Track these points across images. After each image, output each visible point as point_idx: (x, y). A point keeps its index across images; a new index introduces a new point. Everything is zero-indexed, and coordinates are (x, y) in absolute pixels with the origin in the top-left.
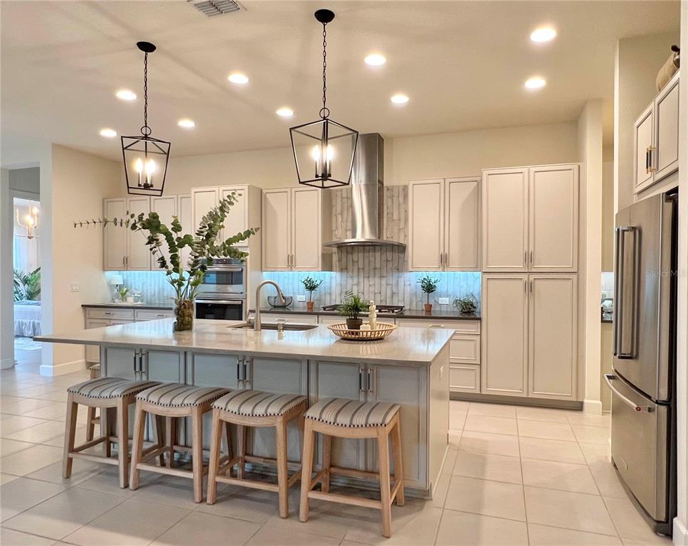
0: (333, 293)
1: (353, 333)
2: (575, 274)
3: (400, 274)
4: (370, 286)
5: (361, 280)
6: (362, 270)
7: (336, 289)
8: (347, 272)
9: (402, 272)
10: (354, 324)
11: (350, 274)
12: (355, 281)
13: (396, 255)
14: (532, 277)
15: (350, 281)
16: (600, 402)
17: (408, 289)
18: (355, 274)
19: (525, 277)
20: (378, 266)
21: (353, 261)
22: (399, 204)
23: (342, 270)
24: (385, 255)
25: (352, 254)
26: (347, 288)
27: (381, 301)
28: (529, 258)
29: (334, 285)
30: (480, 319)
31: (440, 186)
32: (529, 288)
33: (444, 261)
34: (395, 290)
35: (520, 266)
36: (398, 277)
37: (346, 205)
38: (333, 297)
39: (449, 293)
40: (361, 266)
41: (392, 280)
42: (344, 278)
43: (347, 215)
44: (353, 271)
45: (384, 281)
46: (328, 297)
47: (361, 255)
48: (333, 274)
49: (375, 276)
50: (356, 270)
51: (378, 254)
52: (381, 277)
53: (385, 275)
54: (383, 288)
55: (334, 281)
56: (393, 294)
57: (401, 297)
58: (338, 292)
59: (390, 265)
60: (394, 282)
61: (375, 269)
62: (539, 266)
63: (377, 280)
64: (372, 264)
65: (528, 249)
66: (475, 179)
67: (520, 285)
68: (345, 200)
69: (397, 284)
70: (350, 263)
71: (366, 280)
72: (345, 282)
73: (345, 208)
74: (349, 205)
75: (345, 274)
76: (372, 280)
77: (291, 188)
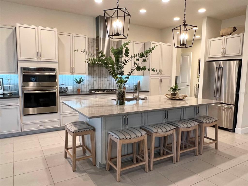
4: (101, 81)
6: (98, 75)
11: (93, 76)
12: (95, 79)
14: (162, 77)
15: (92, 79)
18: (95, 76)
20: (104, 73)
21: (94, 70)
25: (93, 67)
26: (91, 83)
28: (161, 72)
29: (85, 81)
31: (132, 44)
32: (161, 81)
34: (110, 83)
38: (85, 86)
40: (97, 73)
42: (90, 78)
43: (91, 50)
45: (106, 79)
47: (97, 68)
49: (103, 77)
50: (95, 74)
52: (105, 77)
53: (107, 77)
54: (106, 82)
56: (110, 84)
58: (87, 84)
60: (110, 80)
61: (103, 74)
63: (104, 78)
64: (102, 72)
67: (159, 80)
68: (90, 43)
70: (93, 72)
71: (99, 78)
72: (90, 80)
73: (90, 47)
74: (92, 45)
75: (90, 76)
76: (101, 78)
77: (72, 34)
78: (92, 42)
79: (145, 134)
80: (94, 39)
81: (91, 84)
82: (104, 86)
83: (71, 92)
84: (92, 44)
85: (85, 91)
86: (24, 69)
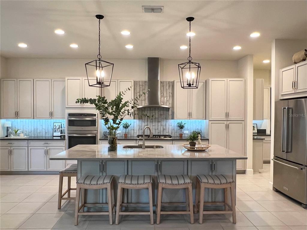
0: (135, 129)
1: (192, 148)
2: (243, 121)
3: (167, 121)
4: (153, 126)
5: (149, 123)
6: (149, 119)
7: (136, 128)
8: (142, 120)
9: (168, 119)
10: (193, 144)
11: (143, 120)
12: (146, 124)
13: (165, 112)
14: (228, 122)
15: (143, 124)
16: (252, 170)
17: (170, 128)
18: (146, 121)
19: (225, 122)
20: (157, 117)
22: (166, 89)
23: (139, 119)
24: (160, 112)
25: (144, 111)
26: (142, 127)
27: (158, 133)
28: (227, 115)
29: (135, 126)
30: (208, 140)
32: (227, 127)
33: (190, 115)
34: (164, 128)
35: (224, 118)
36: (166, 122)
37: (141, 89)
38: (135, 131)
39: (188, 128)
41: (164, 123)
42: (141, 122)
44: (145, 119)
45: (159, 124)
46: (132, 131)
48: (135, 120)
49: (155, 122)
51: (157, 112)
52: (158, 122)
53: (160, 121)
54: (159, 127)
55: (135, 123)
56: (164, 129)
57: (167, 131)
58: (137, 129)
59: (162, 117)
60: (164, 124)
61: (155, 118)
62: (231, 118)
63: (156, 123)
65: (227, 111)
66: (203, 81)
67: (224, 126)
68: (141, 86)
69: (166, 125)
71: (151, 123)
72: (140, 125)
73: (141, 90)
74: (143, 89)
75: (141, 121)
76: (154, 123)
77: (118, 80)
78: (143, 85)
79: (107, 183)
80: (145, 82)
81: (141, 129)
82: (157, 131)
83: (120, 137)
84: (144, 87)
85: (135, 136)
86: (70, 115)
